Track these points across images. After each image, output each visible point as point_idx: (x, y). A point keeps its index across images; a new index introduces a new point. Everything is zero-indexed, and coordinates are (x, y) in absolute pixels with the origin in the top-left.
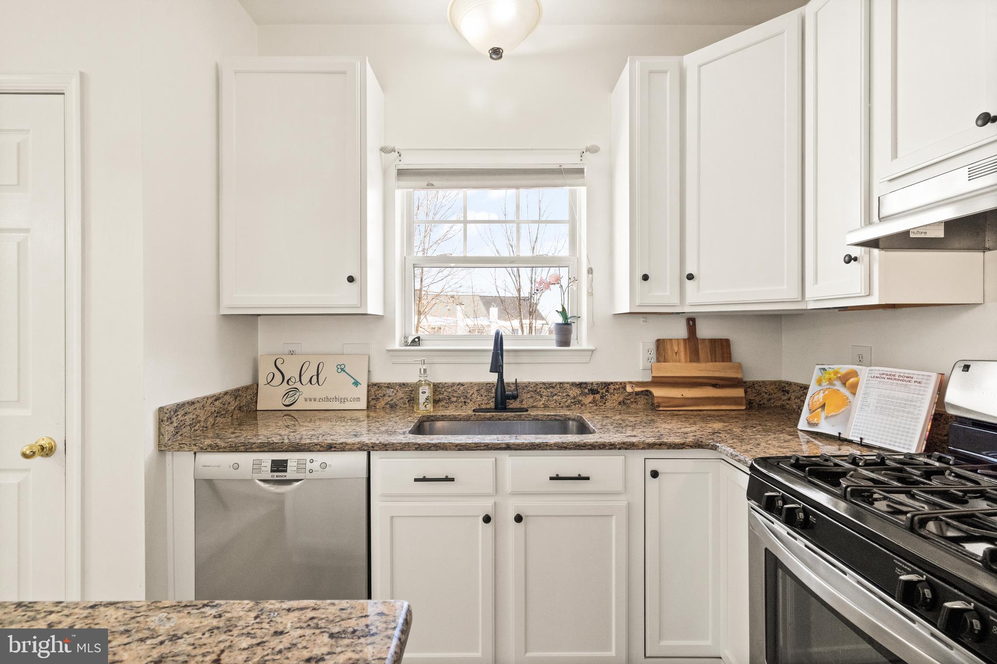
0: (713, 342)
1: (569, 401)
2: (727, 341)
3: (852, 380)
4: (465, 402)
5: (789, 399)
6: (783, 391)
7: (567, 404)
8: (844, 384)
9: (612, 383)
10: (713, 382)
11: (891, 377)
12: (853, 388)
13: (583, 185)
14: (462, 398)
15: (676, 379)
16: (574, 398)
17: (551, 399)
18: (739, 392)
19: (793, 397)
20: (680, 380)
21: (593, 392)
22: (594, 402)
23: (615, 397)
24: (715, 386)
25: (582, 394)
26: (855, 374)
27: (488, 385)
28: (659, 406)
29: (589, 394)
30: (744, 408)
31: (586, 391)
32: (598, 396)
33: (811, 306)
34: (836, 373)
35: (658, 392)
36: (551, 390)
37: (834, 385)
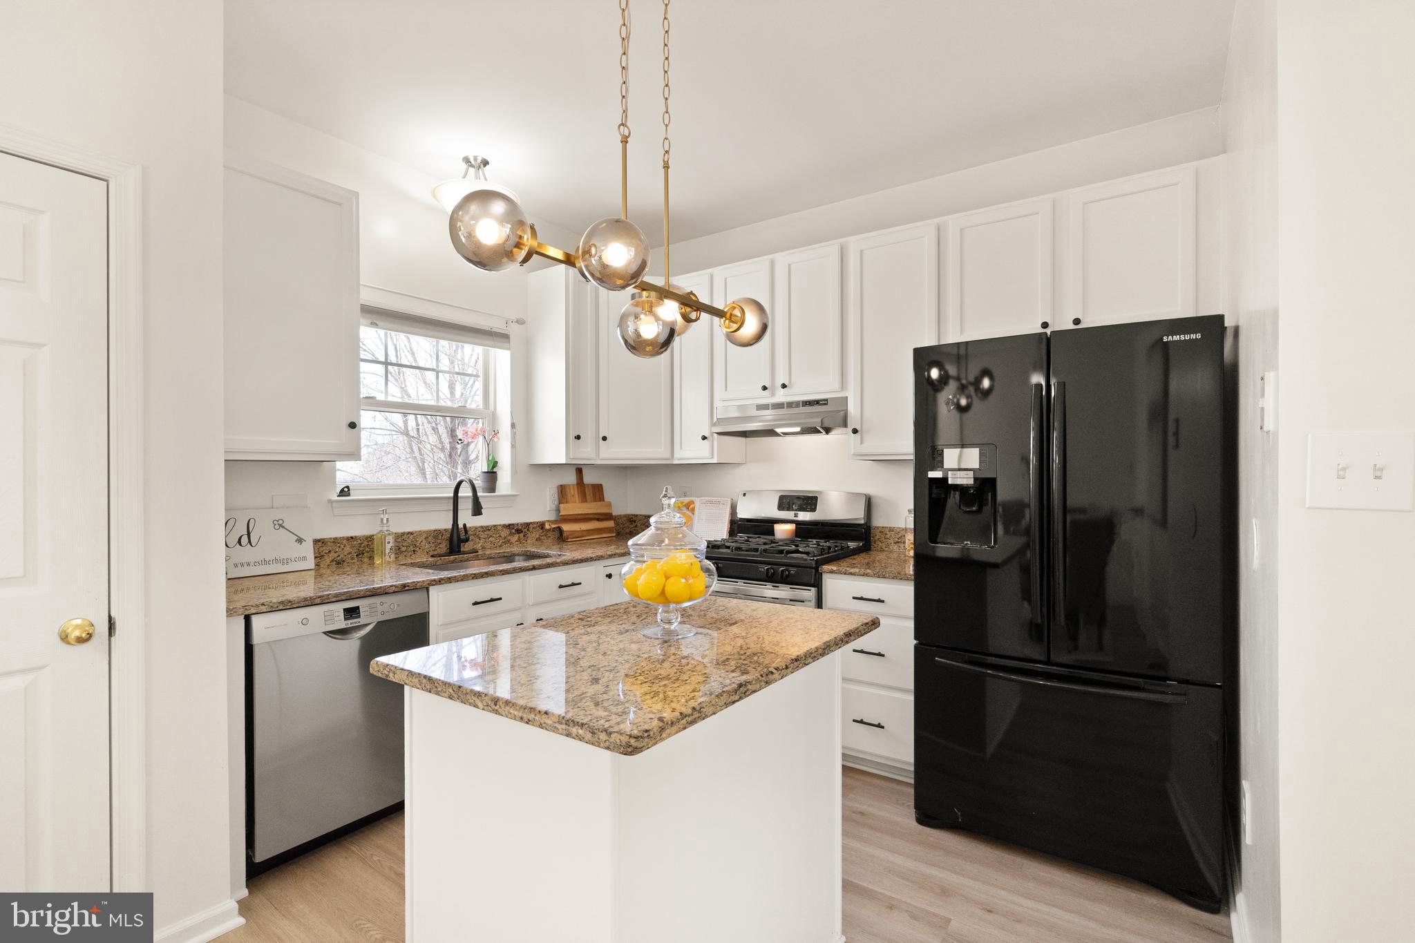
0: (593, 486)
1: (501, 542)
2: (601, 485)
3: (692, 506)
4: (414, 551)
5: (636, 526)
6: (631, 521)
7: (499, 544)
8: (688, 509)
9: (531, 523)
10: (597, 517)
11: (711, 502)
12: (693, 511)
13: (509, 349)
14: (411, 547)
15: (576, 517)
16: (505, 538)
17: (487, 540)
18: (611, 524)
19: (639, 525)
20: (579, 517)
21: (519, 531)
22: (519, 540)
23: (533, 535)
24: (598, 520)
25: (511, 534)
26: (692, 502)
27: (436, 532)
28: (568, 539)
29: (515, 534)
30: (614, 535)
31: (514, 531)
32: (521, 535)
33: (676, 462)
34: (682, 503)
35: (566, 527)
36: (488, 532)
37: (682, 510)
